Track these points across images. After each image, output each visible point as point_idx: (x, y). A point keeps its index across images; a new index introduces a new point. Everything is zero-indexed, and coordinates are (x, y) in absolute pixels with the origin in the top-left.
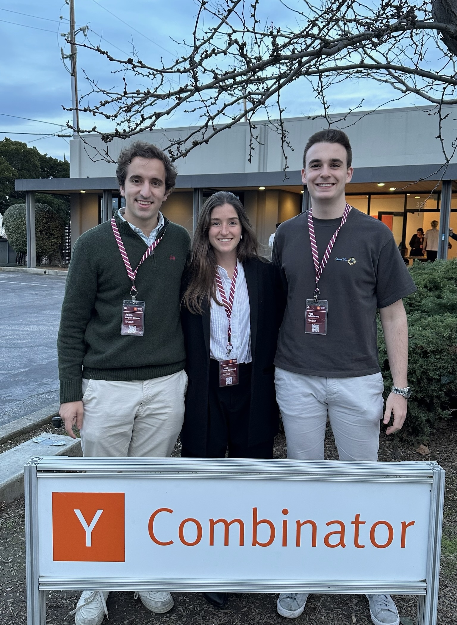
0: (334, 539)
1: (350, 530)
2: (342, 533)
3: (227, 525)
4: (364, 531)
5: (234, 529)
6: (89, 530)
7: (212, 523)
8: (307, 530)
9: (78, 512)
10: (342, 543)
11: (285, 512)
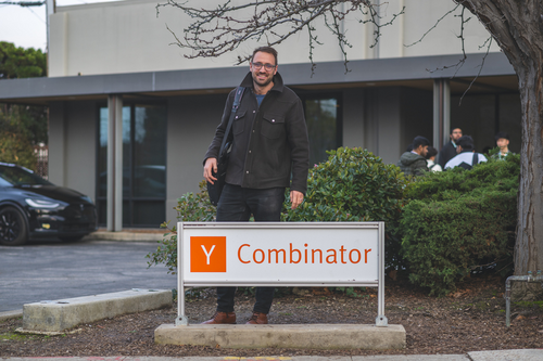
0: (331, 259)
1: (339, 254)
2: (335, 255)
3: (277, 252)
4: (346, 255)
5: (281, 254)
6: (208, 256)
7: (270, 251)
8: (317, 254)
9: (203, 247)
10: (335, 261)
11: (306, 245)
